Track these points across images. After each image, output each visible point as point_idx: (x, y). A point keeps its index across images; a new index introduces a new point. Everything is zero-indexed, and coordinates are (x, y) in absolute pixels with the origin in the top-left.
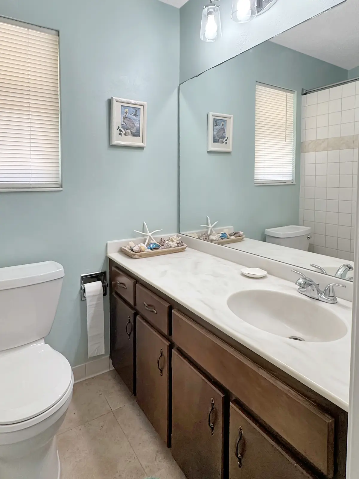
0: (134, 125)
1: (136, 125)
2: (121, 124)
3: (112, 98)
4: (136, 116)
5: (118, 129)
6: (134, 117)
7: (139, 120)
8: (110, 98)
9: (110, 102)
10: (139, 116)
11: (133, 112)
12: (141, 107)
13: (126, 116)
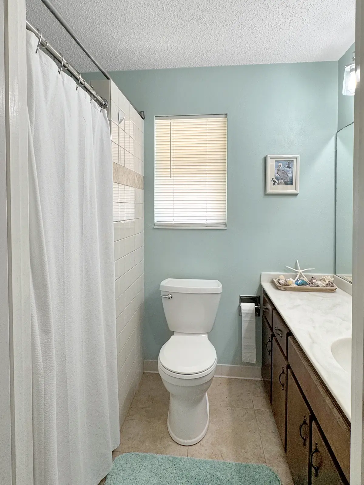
0: (287, 175)
1: (289, 175)
2: (275, 176)
3: (267, 155)
4: (289, 168)
5: (272, 180)
6: (288, 169)
7: (292, 170)
8: (266, 156)
9: (265, 159)
10: (292, 168)
11: (287, 164)
12: (295, 160)
13: (280, 169)
